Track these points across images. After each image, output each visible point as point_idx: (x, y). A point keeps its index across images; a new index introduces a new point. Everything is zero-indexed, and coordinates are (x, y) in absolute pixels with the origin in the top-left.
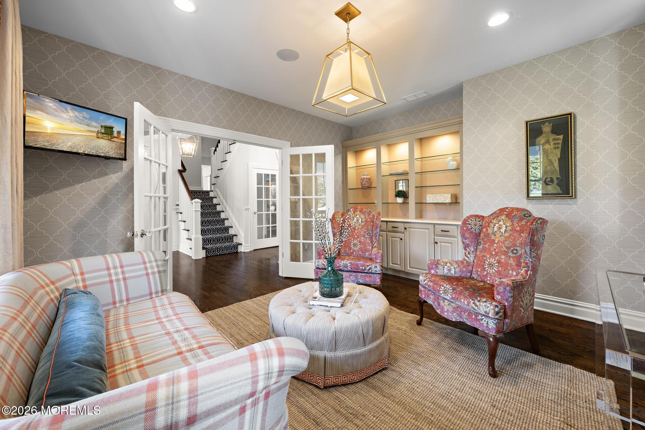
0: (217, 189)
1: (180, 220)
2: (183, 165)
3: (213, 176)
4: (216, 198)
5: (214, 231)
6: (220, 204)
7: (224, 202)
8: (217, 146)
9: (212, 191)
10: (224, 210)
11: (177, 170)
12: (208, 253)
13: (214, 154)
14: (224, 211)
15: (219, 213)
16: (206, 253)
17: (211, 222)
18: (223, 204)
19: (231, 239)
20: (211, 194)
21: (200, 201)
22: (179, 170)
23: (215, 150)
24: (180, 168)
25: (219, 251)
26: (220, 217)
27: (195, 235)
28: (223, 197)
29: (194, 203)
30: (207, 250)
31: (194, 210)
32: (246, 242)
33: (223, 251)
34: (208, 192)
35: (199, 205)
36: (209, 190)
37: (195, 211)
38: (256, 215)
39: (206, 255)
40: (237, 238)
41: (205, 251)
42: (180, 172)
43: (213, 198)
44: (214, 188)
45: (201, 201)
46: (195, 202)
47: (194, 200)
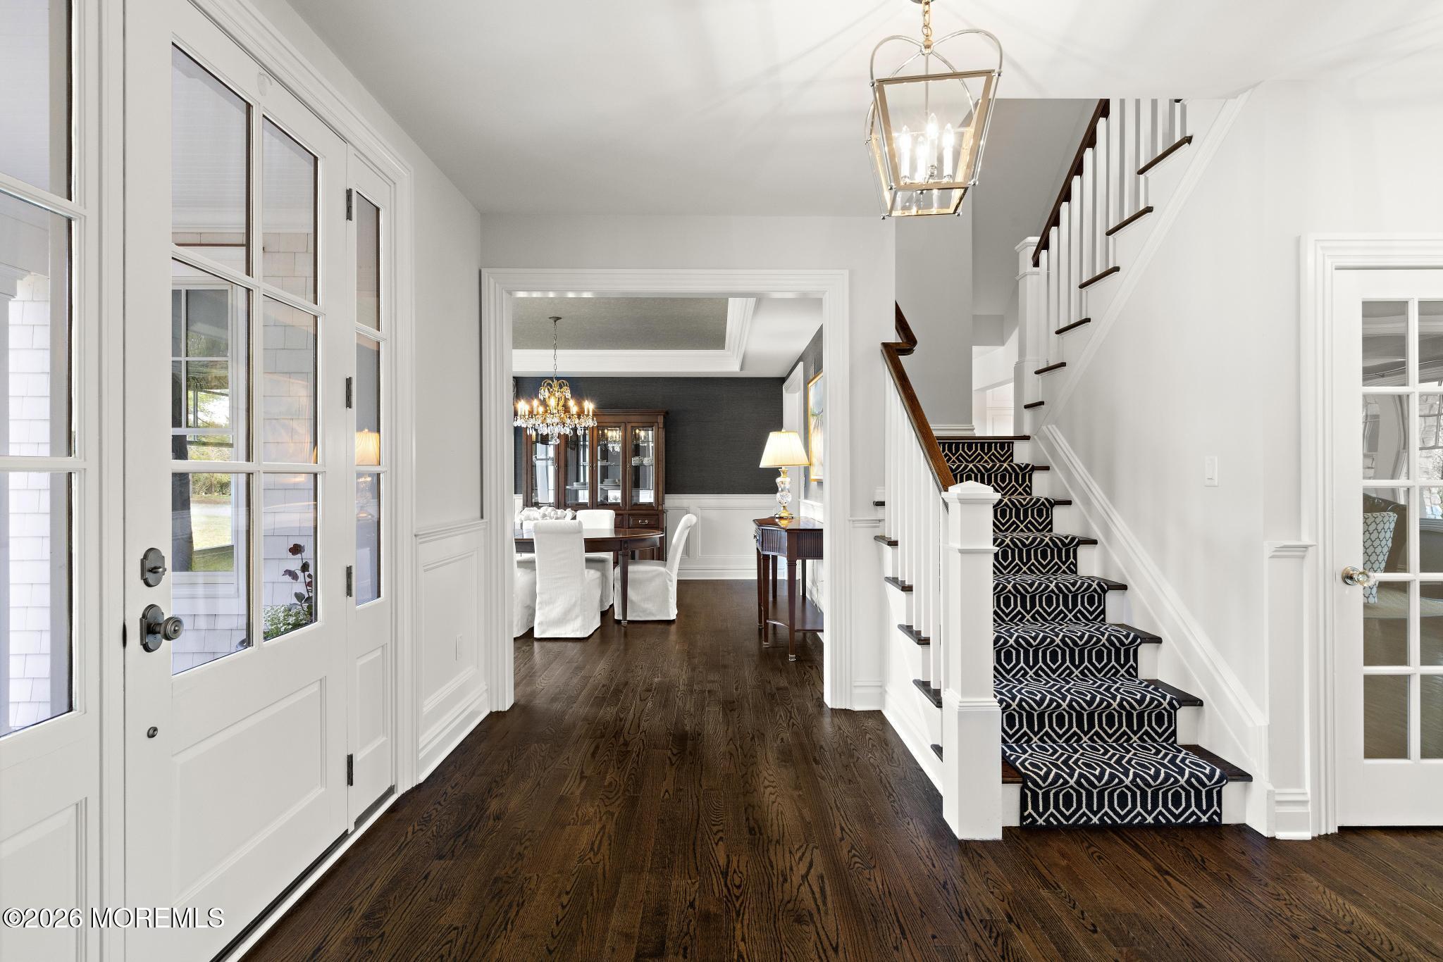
0: (1053, 428)
1: (890, 575)
2: (902, 324)
3: (1030, 369)
4: (1047, 468)
5: (1054, 654)
6: (1069, 503)
7: (1097, 491)
8: (1055, 220)
9: (1027, 438)
10: (1097, 533)
11: (879, 347)
12: (1035, 807)
13: (1036, 264)
14: (1094, 542)
15: (1069, 548)
16: (1023, 807)
17: (1033, 598)
18: (1087, 502)
19: (1160, 724)
20: (1022, 454)
21: (989, 493)
22: (885, 345)
23: (1044, 244)
24: (893, 337)
25: (1101, 806)
26: (1073, 569)
27: (964, 692)
28: (1090, 467)
29: (955, 507)
30: (1025, 786)
31: (959, 546)
32: (1286, 771)
33: (1123, 804)
34: (1005, 444)
35: (987, 517)
36: (1011, 434)
37: (962, 552)
38: (1356, 595)
39: (1023, 818)
40: (1199, 716)
41: (1014, 790)
42: (893, 353)
43: (1034, 468)
44: (1036, 425)
45: (998, 496)
46: (964, 501)
47: (956, 490)
